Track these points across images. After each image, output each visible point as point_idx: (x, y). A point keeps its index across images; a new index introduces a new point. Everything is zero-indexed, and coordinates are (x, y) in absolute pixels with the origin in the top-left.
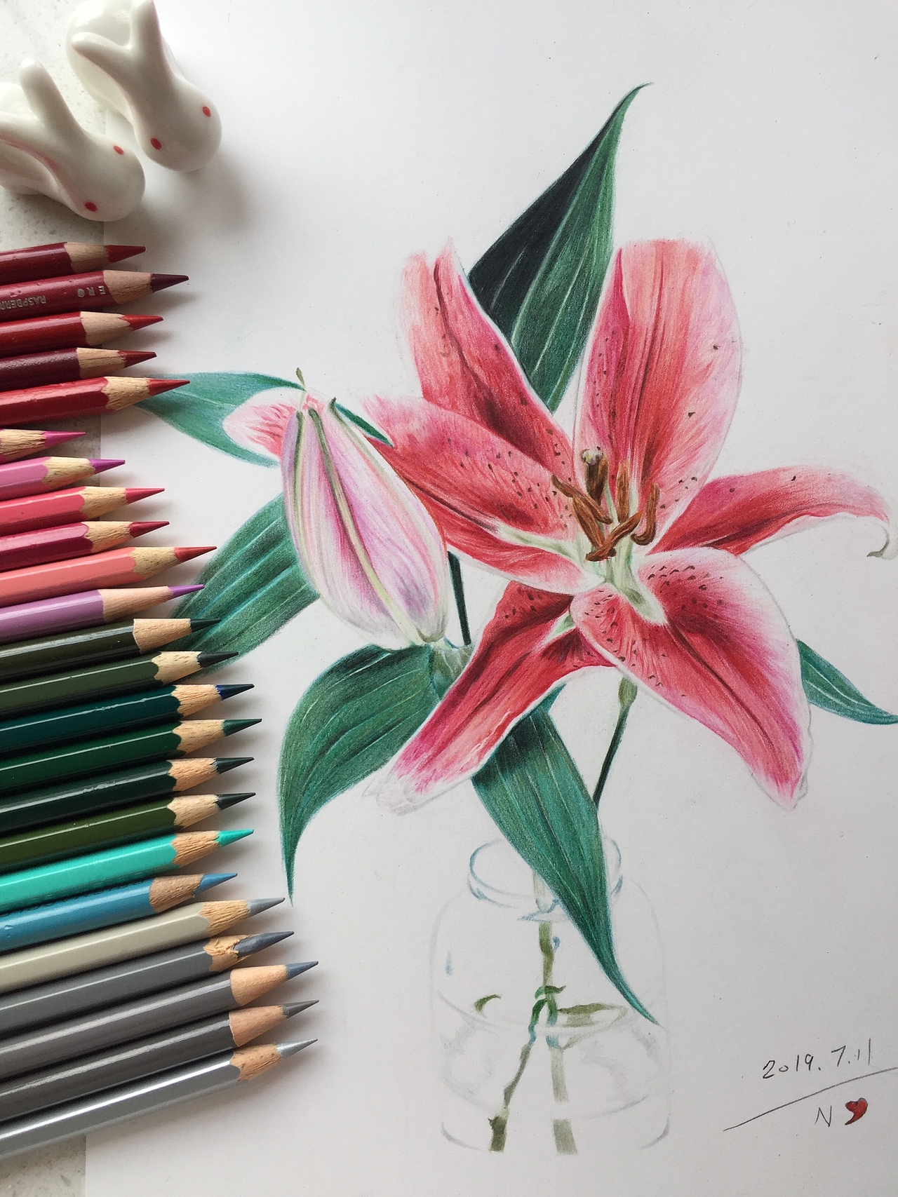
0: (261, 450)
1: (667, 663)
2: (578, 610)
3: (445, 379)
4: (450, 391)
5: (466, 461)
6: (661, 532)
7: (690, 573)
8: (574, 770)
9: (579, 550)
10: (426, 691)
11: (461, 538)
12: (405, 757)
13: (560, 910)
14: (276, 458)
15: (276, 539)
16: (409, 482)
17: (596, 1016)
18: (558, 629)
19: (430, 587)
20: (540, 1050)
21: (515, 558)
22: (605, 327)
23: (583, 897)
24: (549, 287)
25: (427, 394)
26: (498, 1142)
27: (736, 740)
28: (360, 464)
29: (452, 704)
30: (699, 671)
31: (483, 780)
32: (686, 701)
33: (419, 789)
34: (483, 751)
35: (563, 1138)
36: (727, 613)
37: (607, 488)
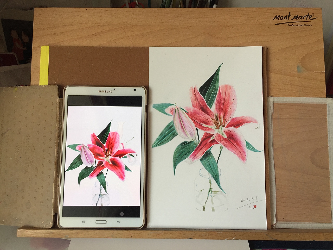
0: (170, 114)
1: (227, 144)
2: (214, 136)
3: (196, 104)
4: (196, 105)
5: (199, 115)
6: (226, 125)
7: (230, 131)
8: (214, 158)
9: (215, 128)
10: (193, 147)
11: (198, 126)
12: (190, 156)
13: (212, 178)
14: (172, 115)
15: (172, 126)
16: (191, 118)
17: (217, 193)
18: (212, 139)
19: (194, 133)
20: (210, 197)
21: (206, 129)
22: (218, 97)
23: (215, 176)
24: (210, 91)
25: (193, 106)
26: (204, 210)
27: (237, 155)
28: (184, 116)
29: (197, 149)
30: (232, 145)
31: (201, 160)
32: (230, 149)
33: (192, 161)
34: (201, 156)
35: (213, 210)
36: (236, 136)
37: (218, 119)
